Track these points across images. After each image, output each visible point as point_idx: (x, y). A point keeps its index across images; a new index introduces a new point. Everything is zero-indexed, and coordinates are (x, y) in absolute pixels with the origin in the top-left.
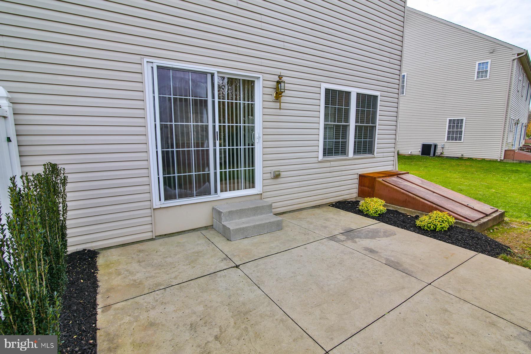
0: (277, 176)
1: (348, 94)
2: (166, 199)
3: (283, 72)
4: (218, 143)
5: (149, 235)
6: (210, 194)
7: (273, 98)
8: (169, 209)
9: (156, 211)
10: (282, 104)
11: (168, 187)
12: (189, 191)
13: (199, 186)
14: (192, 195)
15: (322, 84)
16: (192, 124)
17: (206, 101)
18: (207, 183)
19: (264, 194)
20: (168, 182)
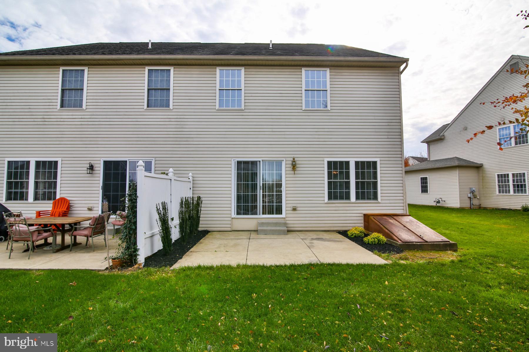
0: (294, 209)
1: (347, 163)
2: (237, 214)
3: (295, 156)
4: (261, 191)
5: (229, 229)
6: (257, 214)
7: (291, 169)
8: (238, 219)
9: (233, 220)
10: (295, 172)
11: (238, 209)
12: (247, 212)
13: (252, 210)
14: (248, 214)
15: (325, 158)
16: (250, 183)
17: (257, 173)
18: (256, 209)
19: (287, 218)
20: (238, 207)
